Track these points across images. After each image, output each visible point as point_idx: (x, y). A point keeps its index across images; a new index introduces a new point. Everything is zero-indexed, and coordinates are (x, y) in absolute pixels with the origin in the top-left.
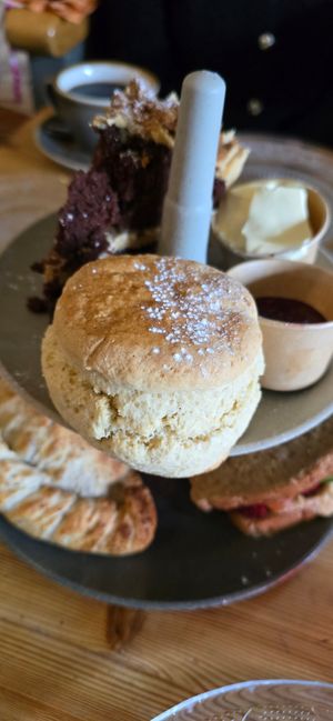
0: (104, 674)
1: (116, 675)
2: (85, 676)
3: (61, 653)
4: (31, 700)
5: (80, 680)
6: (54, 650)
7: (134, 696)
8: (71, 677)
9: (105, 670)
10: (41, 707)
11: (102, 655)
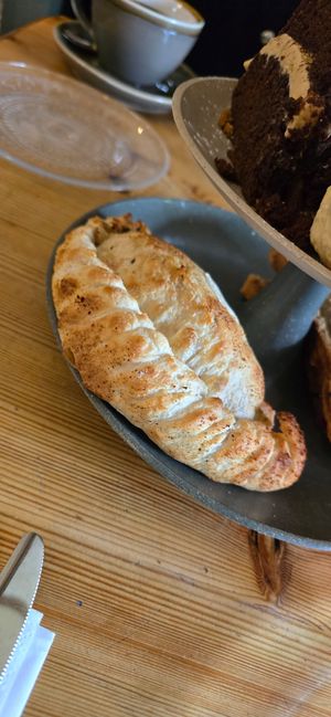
0: (266, 629)
1: (280, 631)
2: (248, 633)
3: (214, 606)
4: (194, 665)
5: (244, 639)
6: (207, 603)
7: (306, 655)
8: (233, 634)
9: (268, 626)
10: (209, 672)
11: (258, 607)
